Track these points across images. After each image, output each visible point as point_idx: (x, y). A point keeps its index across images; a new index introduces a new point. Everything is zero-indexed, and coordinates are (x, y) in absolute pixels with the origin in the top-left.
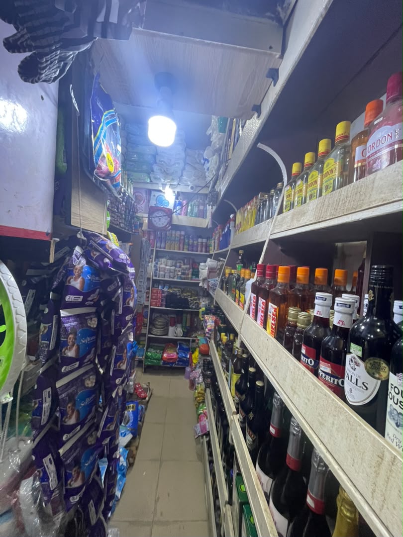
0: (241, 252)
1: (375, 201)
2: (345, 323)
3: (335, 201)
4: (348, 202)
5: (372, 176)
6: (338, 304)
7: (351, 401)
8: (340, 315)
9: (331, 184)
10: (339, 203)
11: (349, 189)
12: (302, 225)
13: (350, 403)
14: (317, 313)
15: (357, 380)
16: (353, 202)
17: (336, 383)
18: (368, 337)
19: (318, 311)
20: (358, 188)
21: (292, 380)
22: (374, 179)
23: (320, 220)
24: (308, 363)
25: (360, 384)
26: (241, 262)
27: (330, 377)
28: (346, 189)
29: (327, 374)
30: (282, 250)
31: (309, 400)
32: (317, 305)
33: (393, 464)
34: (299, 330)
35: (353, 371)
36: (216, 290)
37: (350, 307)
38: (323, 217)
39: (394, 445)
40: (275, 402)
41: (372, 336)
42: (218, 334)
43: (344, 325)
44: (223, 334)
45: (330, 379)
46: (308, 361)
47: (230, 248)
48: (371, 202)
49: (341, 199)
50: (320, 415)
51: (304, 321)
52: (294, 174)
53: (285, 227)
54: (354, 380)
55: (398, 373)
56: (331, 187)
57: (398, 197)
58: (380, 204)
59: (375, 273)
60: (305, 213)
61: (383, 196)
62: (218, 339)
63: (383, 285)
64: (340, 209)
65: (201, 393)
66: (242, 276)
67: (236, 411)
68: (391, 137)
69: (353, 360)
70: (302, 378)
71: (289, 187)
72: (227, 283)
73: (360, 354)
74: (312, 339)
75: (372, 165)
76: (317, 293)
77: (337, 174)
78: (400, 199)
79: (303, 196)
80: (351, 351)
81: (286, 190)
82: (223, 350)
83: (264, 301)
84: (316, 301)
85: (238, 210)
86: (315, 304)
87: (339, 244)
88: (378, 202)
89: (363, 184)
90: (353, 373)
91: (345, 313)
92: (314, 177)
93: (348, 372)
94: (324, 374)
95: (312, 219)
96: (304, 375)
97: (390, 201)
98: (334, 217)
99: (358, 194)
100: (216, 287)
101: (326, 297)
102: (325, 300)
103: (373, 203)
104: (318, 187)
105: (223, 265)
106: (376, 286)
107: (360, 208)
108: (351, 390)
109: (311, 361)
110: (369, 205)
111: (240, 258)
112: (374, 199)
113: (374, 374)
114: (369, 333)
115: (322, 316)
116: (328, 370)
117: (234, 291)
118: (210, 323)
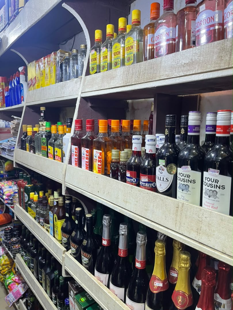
0: (42, 109)
1: (163, 75)
2: (153, 151)
3: (138, 72)
4: (146, 73)
5: (159, 59)
6: (148, 140)
7: (161, 191)
8: (150, 146)
9: (132, 57)
10: (140, 73)
11: (146, 64)
12: (112, 87)
13: (161, 192)
14: (135, 149)
15: (163, 178)
16: (149, 74)
17: (151, 186)
18: (166, 154)
19: (135, 148)
20: (152, 64)
21: (124, 196)
22: (161, 61)
23: (128, 84)
24: (132, 182)
25: (165, 180)
26: (43, 119)
27: (147, 184)
28: (144, 64)
29: (145, 182)
30: (91, 107)
31: (137, 202)
32: (134, 143)
33: (182, 207)
34: (122, 163)
35: (161, 174)
36: (15, 151)
37: (155, 141)
38: (129, 82)
39: (182, 200)
40: (105, 222)
41: (168, 154)
42: (26, 195)
43: (153, 152)
44: (32, 194)
45: (148, 185)
46: (132, 180)
47: (24, 104)
48: (160, 76)
49: (141, 70)
50: (145, 206)
51: (124, 156)
52: (97, 40)
53: (96, 87)
54: (162, 179)
55: (182, 166)
56: (132, 59)
57: (175, 75)
58: (165, 78)
59: (168, 119)
60: (114, 78)
61: (167, 73)
62: (26, 199)
63: (172, 125)
64: (141, 77)
65: (6, 265)
66: (53, 132)
67: (66, 249)
68: (168, 35)
69: (161, 169)
70: (130, 191)
71: (94, 52)
72: (31, 141)
73: (164, 164)
74: (133, 166)
75: (159, 50)
76: (133, 136)
77: (135, 50)
78: (175, 76)
79: (109, 62)
80: (159, 164)
81: (91, 53)
82: (36, 208)
83: (88, 149)
84: (133, 141)
85: (29, 63)
86: (132, 143)
87: (130, 101)
88: (165, 77)
89: (155, 63)
90: (161, 175)
91: (153, 145)
92: (117, 48)
93: (158, 176)
94: (144, 184)
95: (121, 82)
96: (132, 189)
97: (171, 77)
98: (138, 83)
99: (152, 69)
100: (14, 148)
101: (139, 138)
102: (139, 140)
103: (162, 77)
104: (121, 57)
105: (18, 124)
106: (169, 126)
107: (154, 79)
108: (161, 185)
109: (134, 179)
110: (160, 78)
111: (42, 115)
112: (162, 74)
113: (171, 172)
114: (166, 153)
115: (137, 150)
116: (147, 180)
117: (44, 148)
118: (7, 189)
